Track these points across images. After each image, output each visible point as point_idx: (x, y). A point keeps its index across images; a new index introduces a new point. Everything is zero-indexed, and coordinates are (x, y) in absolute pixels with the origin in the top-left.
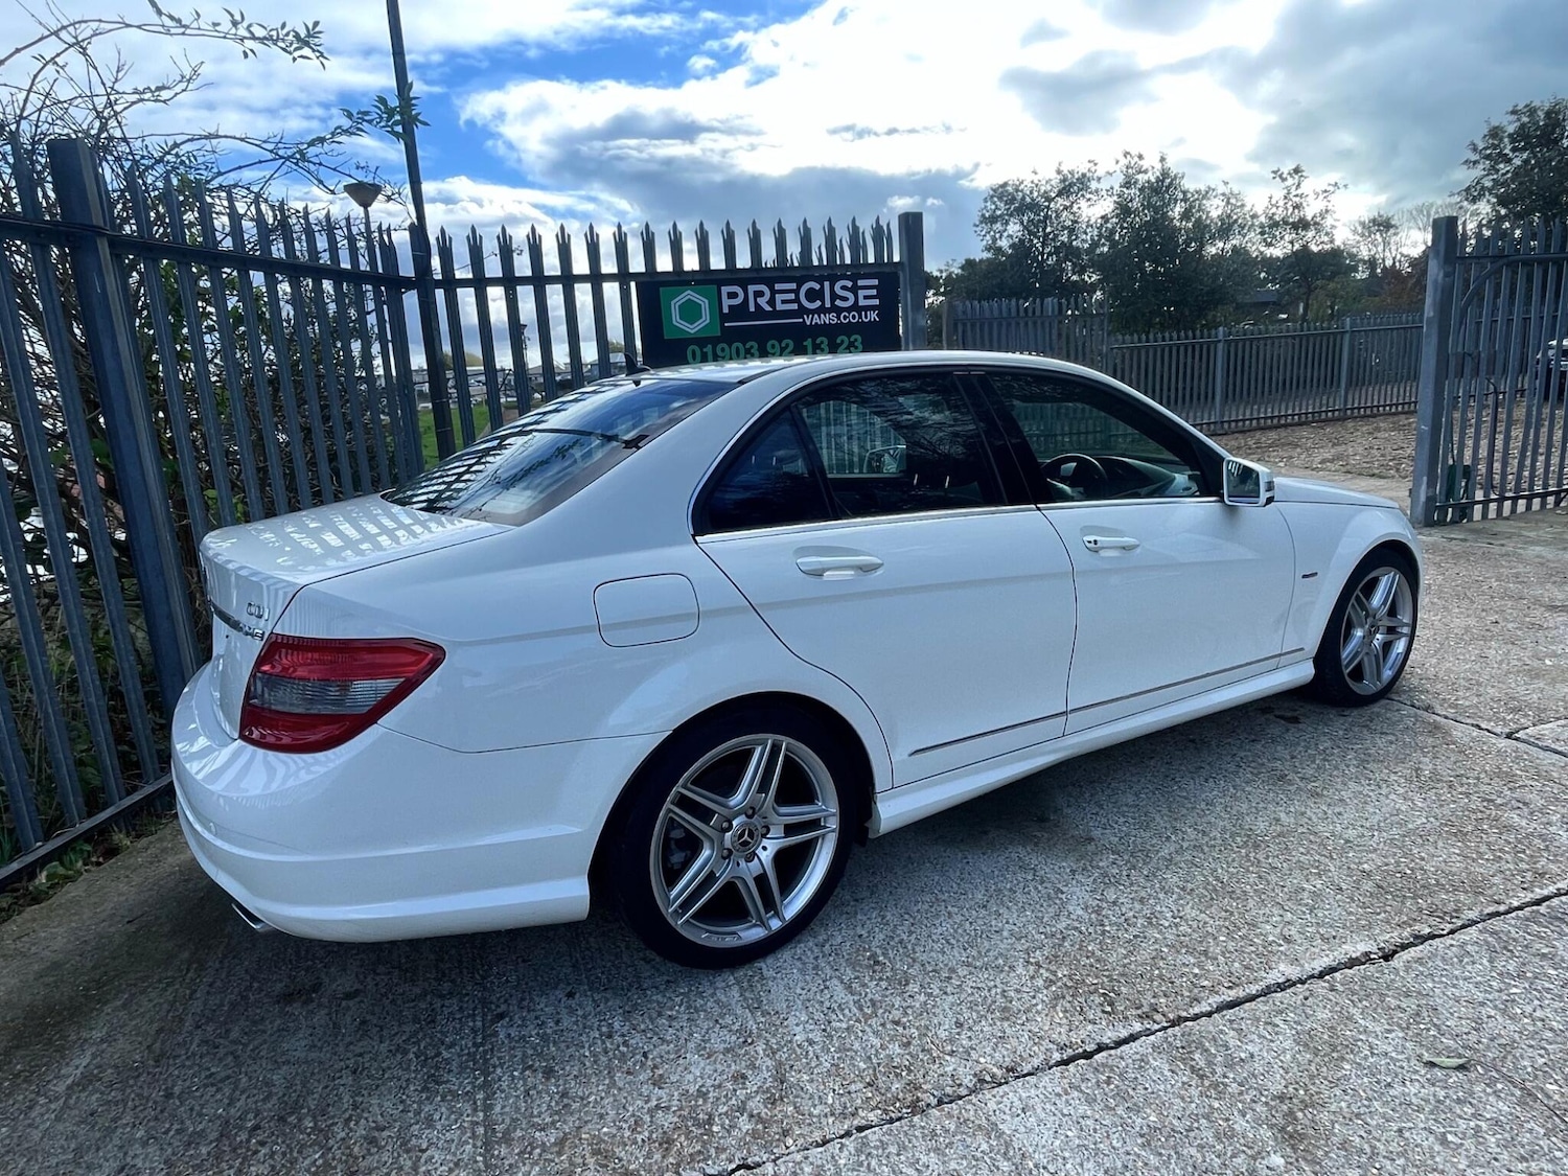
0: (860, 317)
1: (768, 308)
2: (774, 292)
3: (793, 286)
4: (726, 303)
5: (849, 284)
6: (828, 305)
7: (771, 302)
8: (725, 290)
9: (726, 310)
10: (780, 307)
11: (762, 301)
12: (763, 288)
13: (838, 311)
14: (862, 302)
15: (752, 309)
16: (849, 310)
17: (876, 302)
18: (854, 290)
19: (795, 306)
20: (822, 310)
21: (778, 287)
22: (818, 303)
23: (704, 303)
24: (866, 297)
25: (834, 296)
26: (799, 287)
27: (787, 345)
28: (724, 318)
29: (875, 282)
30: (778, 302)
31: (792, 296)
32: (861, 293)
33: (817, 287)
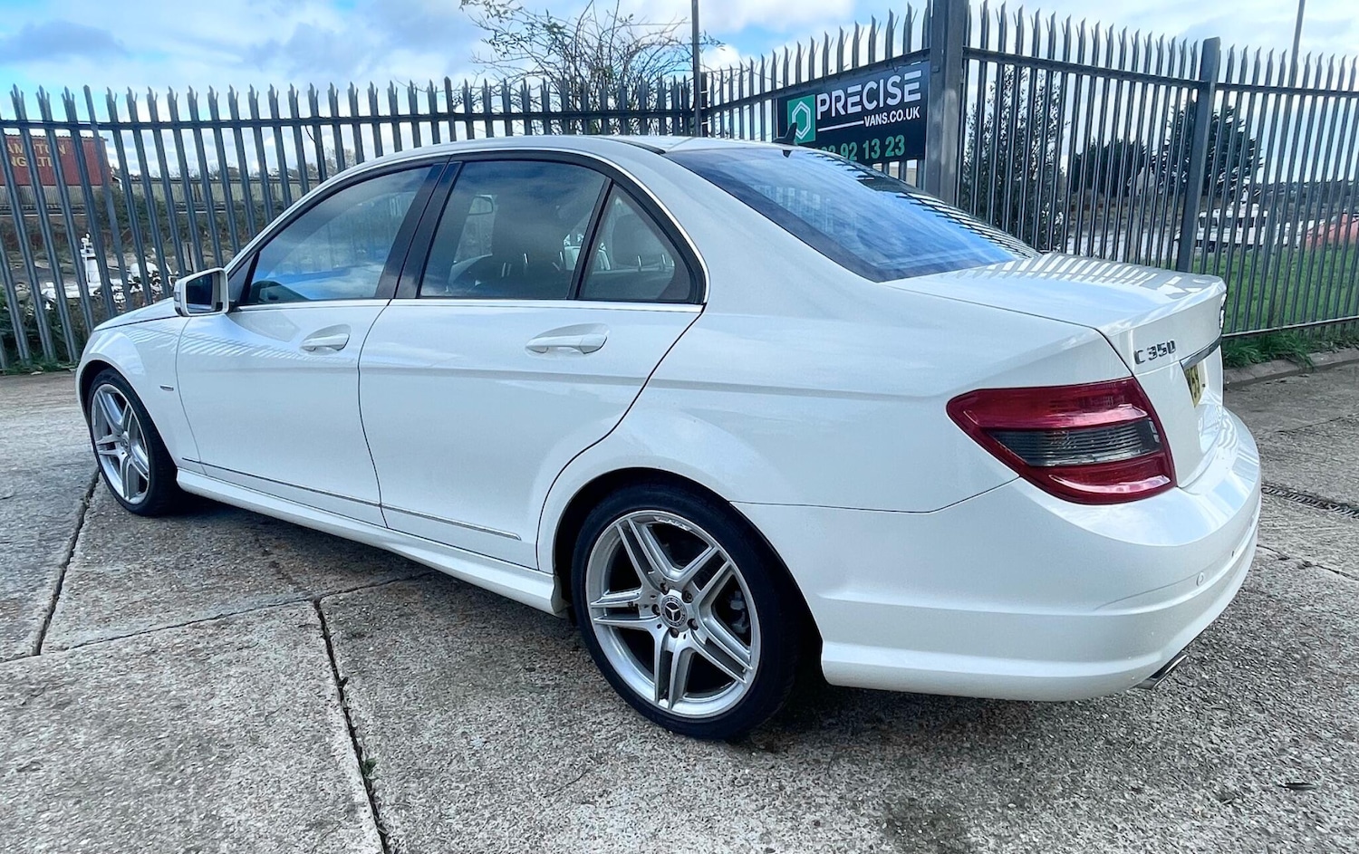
0: (905, 116)
1: (843, 113)
2: (848, 96)
3: (858, 88)
4: (821, 109)
5: (897, 79)
6: (881, 105)
7: (845, 107)
8: (820, 97)
9: (819, 118)
10: (851, 110)
11: (840, 105)
12: (840, 93)
13: (888, 109)
14: (908, 99)
15: (833, 115)
16: (896, 108)
17: (917, 97)
18: (901, 86)
19: (858, 109)
20: (877, 111)
21: (850, 90)
22: (875, 103)
23: (808, 111)
24: (911, 92)
25: (888, 95)
26: (863, 89)
27: (853, 148)
28: (819, 124)
29: (918, 74)
30: (849, 105)
31: (857, 99)
32: (908, 88)
33: (875, 86)
